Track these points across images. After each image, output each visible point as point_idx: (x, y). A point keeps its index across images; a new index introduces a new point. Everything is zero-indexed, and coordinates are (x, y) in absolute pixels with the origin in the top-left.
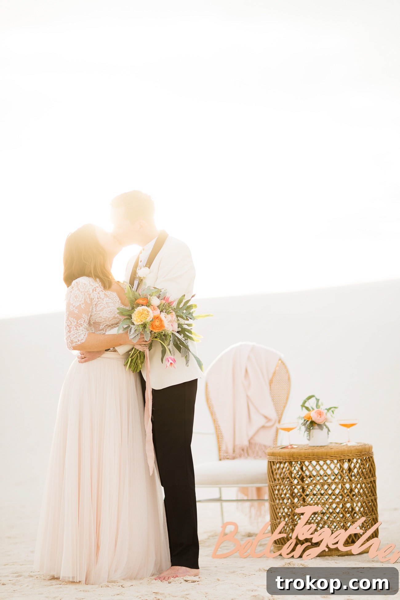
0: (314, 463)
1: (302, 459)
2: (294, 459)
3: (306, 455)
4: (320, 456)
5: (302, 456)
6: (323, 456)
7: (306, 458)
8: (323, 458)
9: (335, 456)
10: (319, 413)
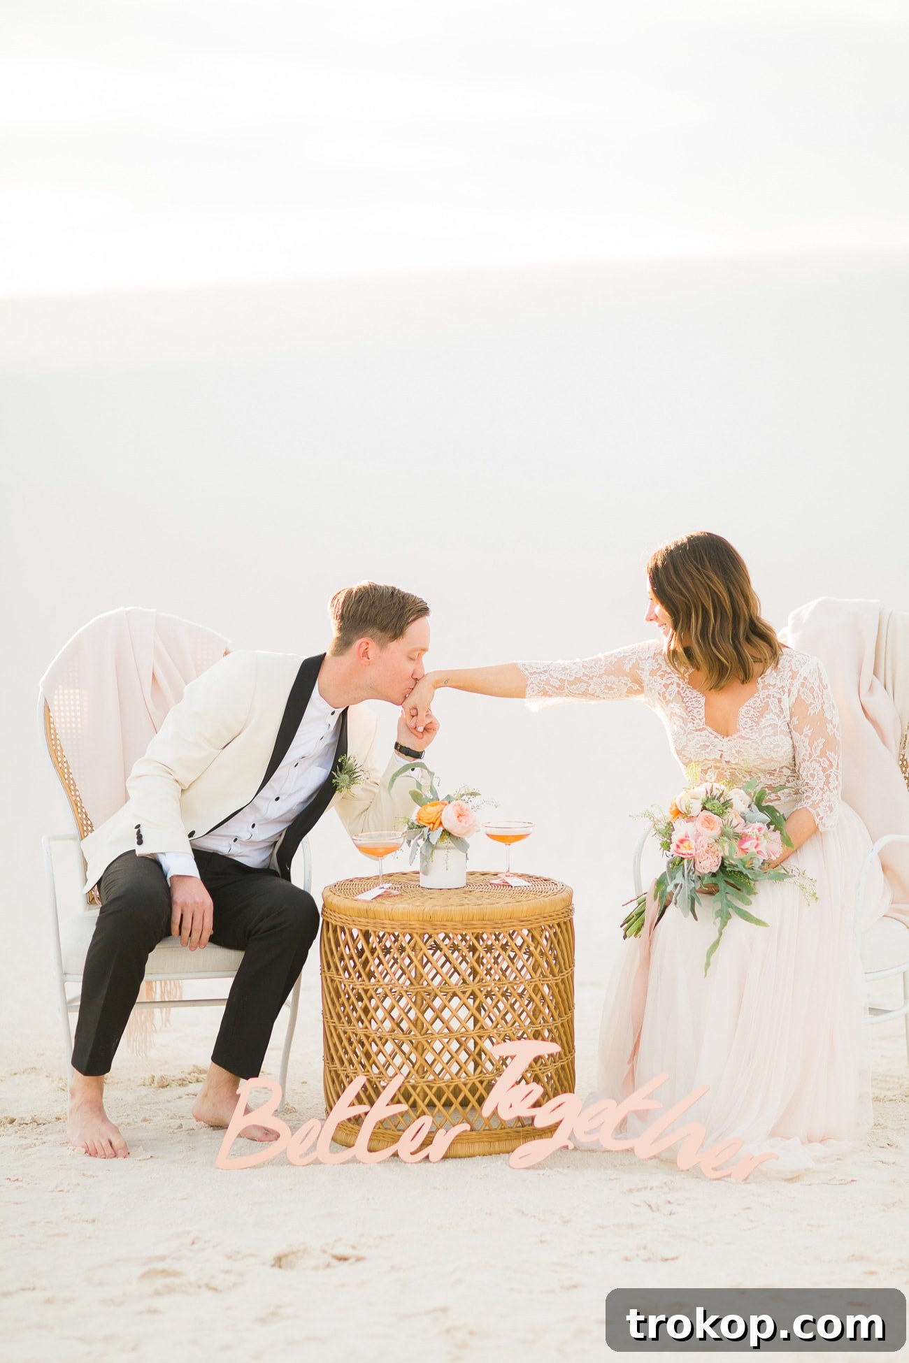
1: (456, 927)
2: (435, 927)
3: (466, 918)
4: (499, 921)
6: (504, 921)
7: (466, 925)
8: (504, 925)
9: (528, 919)
10: (460, 812)
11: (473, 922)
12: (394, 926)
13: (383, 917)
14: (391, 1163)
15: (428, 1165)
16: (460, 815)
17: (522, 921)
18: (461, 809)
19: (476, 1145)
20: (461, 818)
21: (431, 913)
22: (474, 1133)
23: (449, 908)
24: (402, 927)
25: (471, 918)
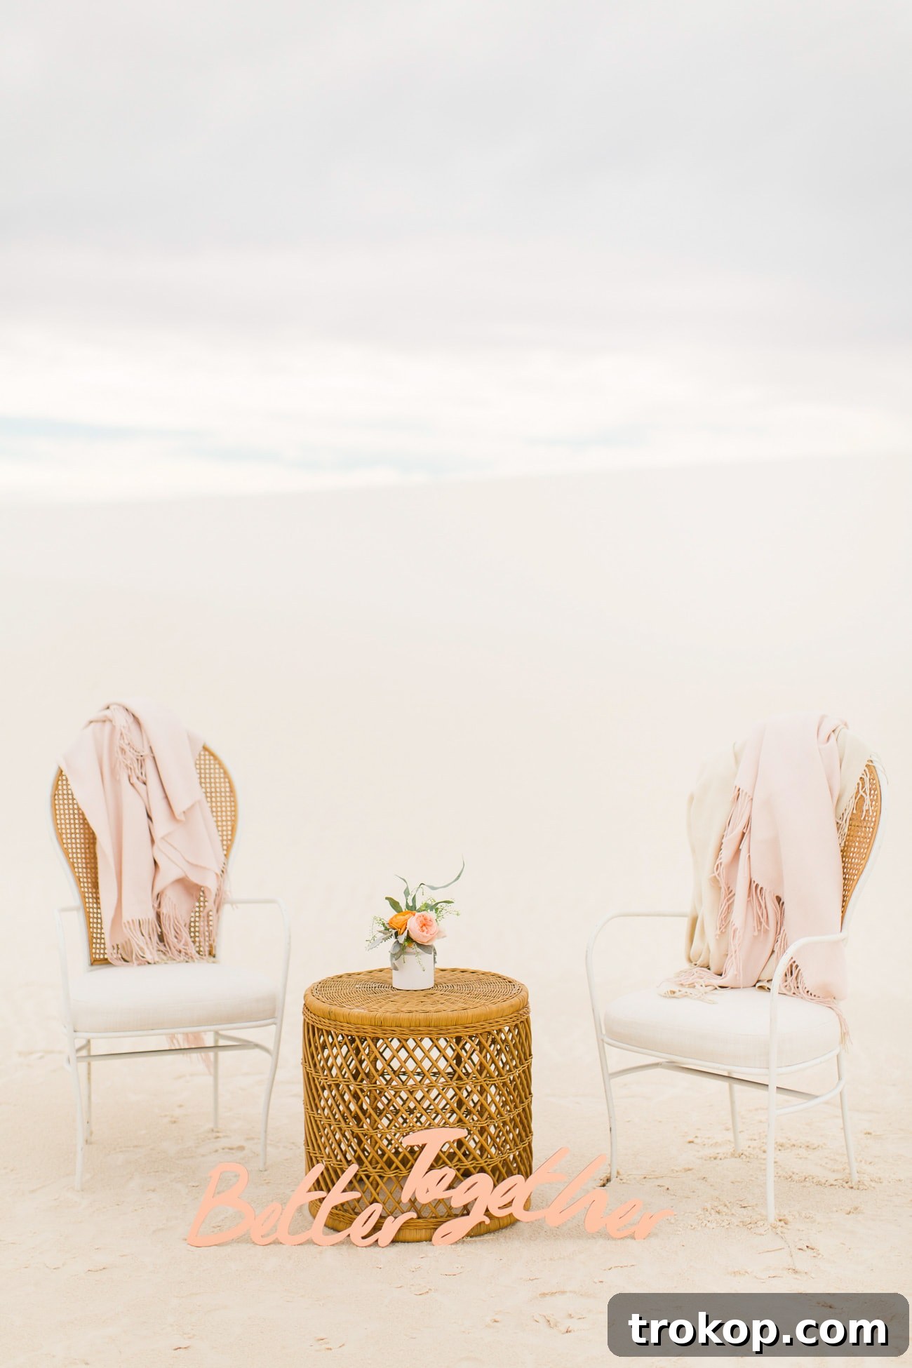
0: (427, 1043)
5: (403, 1027)
6: (449, 1027)
7: (413, 1031)
10: (424, 922)
11: (419, 1028)
12: (351, 1029)
13: (342, 1020)
14: (344, 1246)
15: (377, 1249)
16: (424, 925)
17: (467, 1028)
18: (425, 919)
19: (424, 1231)
20: (424, 928)
21: (382, 1019)
22: (421, 1221)
23: (398, 1015)
24: (357, 1030)
25: (418, 1024)
